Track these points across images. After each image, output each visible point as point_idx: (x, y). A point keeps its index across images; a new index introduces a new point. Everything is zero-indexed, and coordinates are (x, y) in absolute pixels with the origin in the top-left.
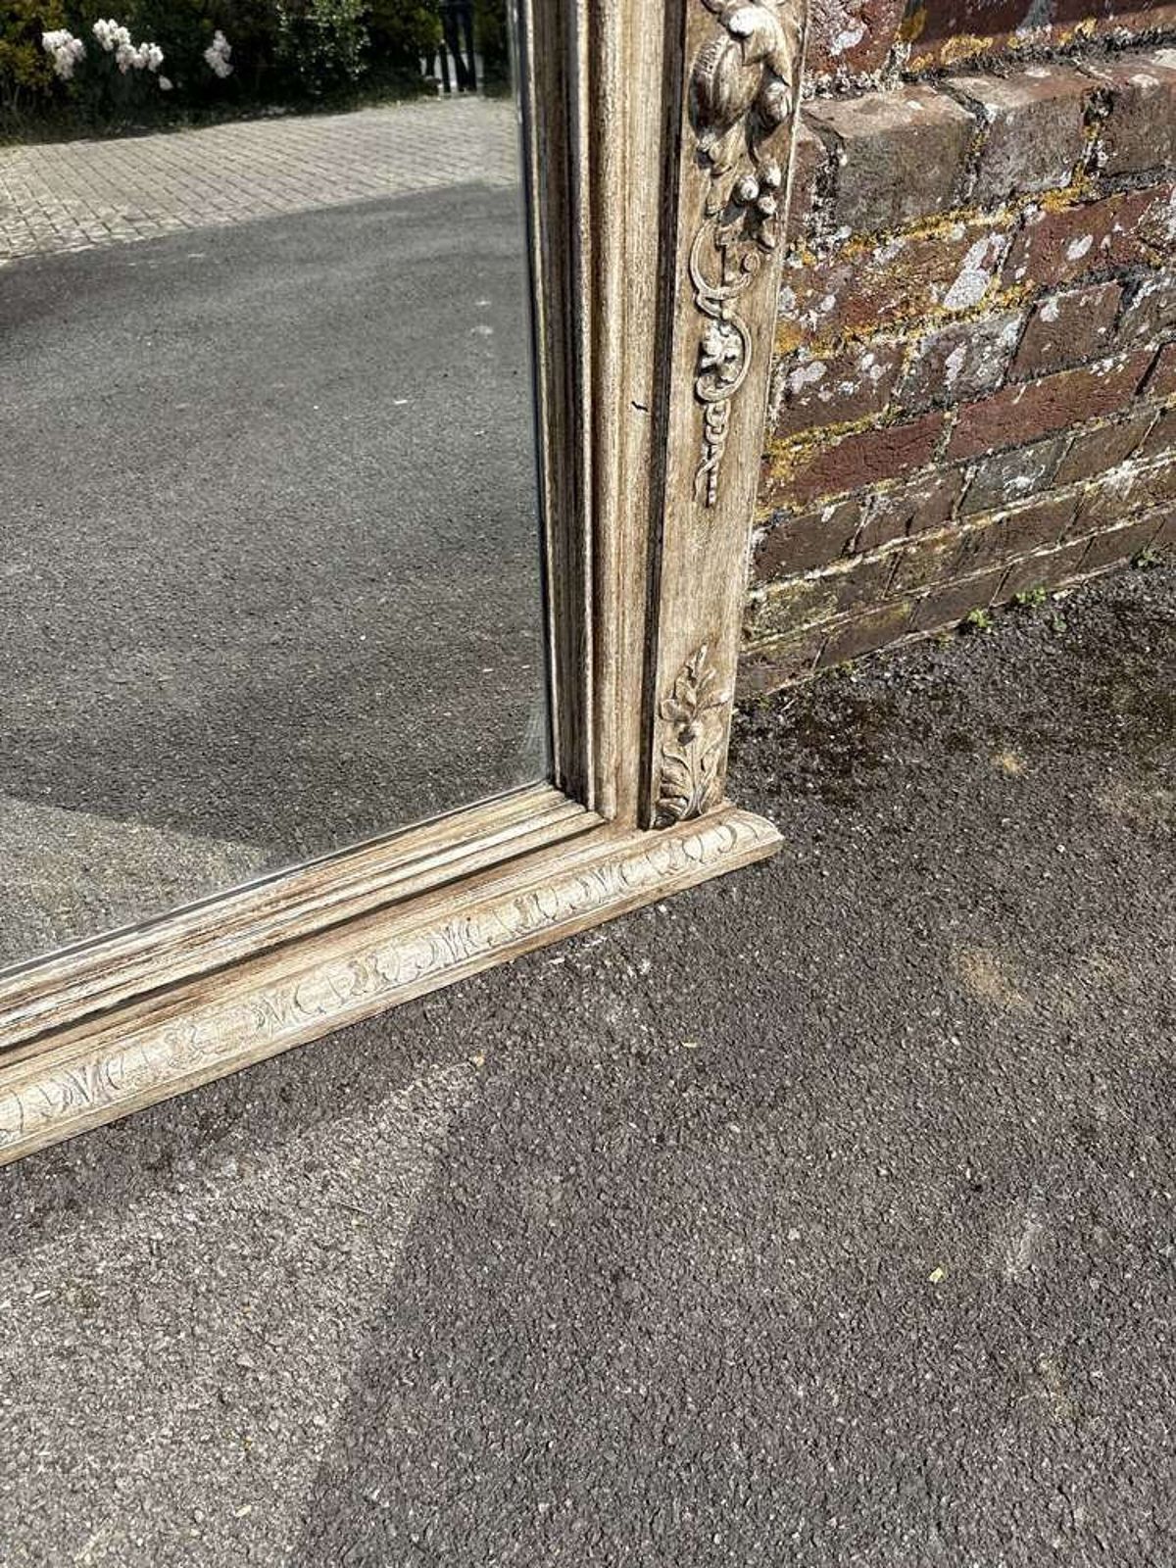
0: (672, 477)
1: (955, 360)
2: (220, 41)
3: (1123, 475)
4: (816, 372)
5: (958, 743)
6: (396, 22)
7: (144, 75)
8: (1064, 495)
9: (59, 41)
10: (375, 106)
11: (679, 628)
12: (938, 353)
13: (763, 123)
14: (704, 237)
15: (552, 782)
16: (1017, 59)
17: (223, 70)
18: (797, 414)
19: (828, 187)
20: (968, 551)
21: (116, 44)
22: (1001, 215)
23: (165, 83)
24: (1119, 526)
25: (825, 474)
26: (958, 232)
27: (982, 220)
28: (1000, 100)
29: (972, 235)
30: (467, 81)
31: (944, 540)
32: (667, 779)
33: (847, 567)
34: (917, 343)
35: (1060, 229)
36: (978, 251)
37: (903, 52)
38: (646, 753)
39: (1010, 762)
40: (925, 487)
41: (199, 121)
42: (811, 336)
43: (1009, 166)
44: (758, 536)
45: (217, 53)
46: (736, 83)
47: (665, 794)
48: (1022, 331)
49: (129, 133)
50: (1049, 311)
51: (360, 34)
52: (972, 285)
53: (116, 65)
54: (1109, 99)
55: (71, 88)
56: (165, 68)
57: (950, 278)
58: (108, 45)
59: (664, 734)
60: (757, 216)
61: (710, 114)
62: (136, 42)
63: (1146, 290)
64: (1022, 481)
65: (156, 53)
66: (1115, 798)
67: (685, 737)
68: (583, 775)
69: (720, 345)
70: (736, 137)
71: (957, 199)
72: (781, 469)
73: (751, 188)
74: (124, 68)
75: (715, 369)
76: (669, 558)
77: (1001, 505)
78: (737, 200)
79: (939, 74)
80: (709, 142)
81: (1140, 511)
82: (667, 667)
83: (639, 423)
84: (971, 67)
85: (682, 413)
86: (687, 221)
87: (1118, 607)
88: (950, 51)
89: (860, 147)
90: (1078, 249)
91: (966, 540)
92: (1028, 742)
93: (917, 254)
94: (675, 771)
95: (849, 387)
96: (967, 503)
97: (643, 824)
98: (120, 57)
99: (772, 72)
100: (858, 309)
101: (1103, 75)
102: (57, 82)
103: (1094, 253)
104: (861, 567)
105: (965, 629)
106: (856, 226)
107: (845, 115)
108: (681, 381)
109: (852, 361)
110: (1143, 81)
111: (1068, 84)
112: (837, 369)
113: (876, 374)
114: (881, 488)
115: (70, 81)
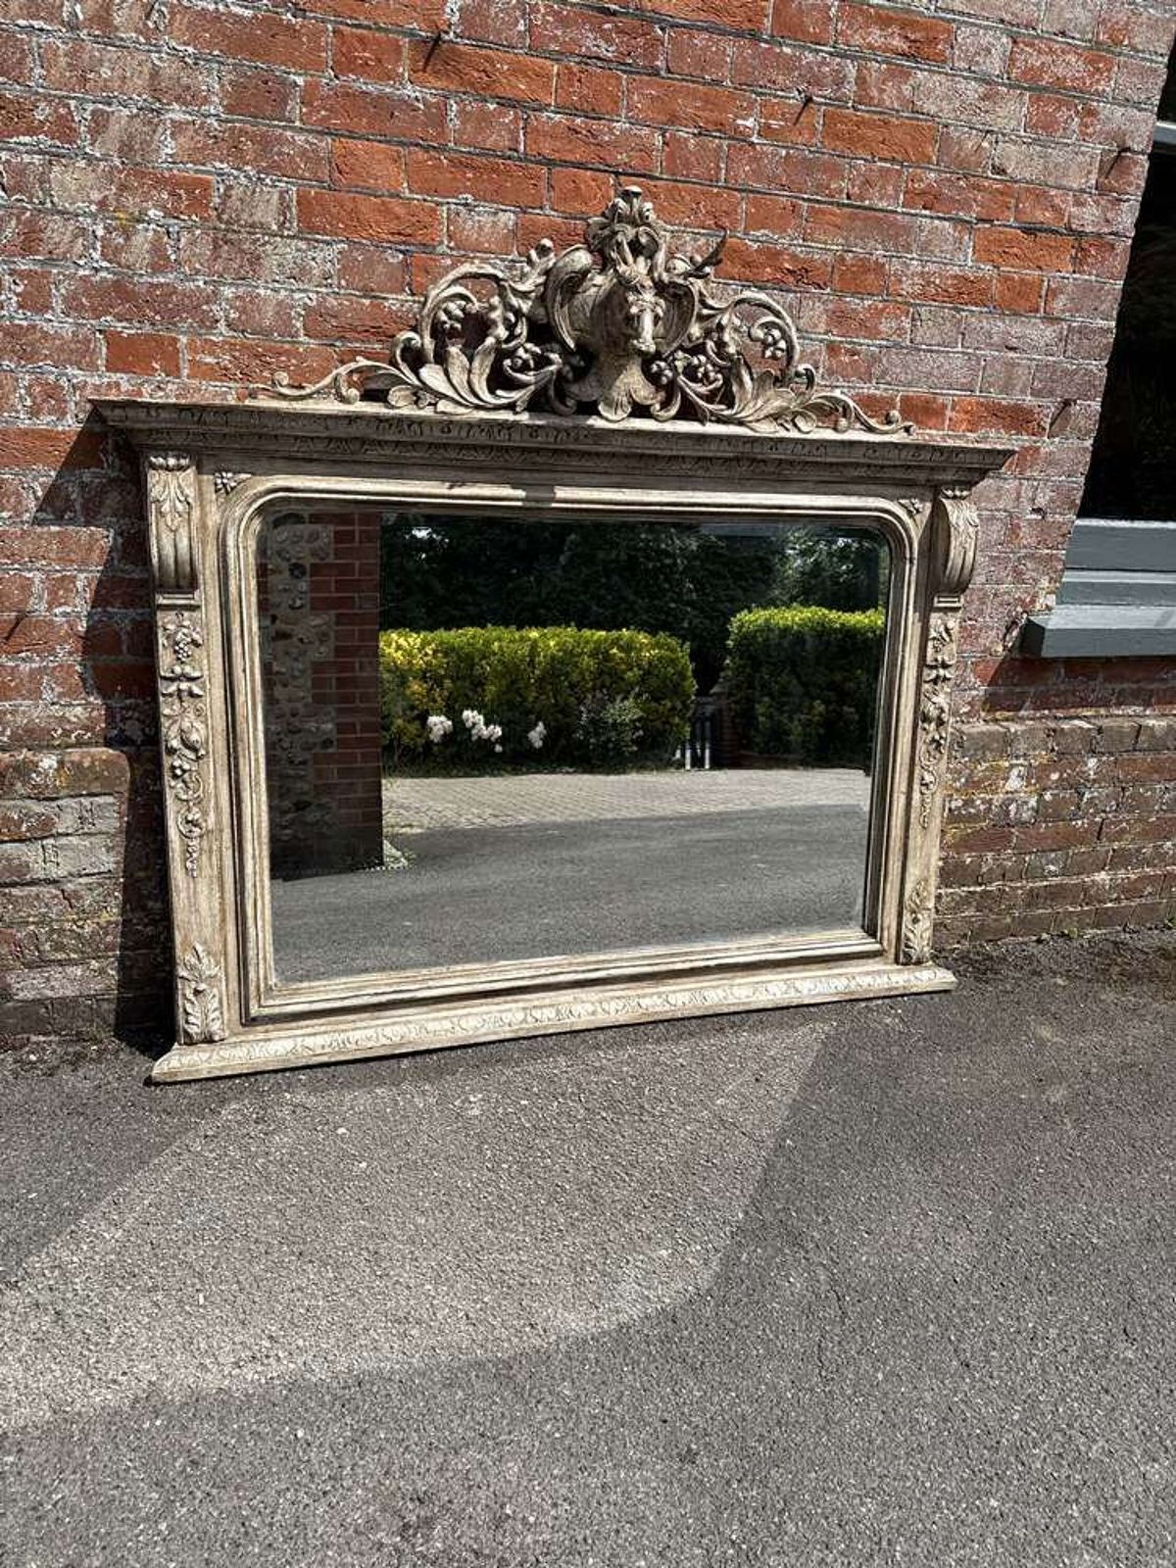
0: (913, 816)
1: (1013, 807)
2: (540, 727)
3: (1102, 877)
4: (960, 803)
5: (1034, 973)
6: (658, 724)
7: (486, 744)
8: (1075, 880)
9: (439, 723)
10: (638, 772)
11: (914, 872)
12: (1006, 804)
13: (940, 723)
14: (924, 748)
15: (863, 927)
16: (1022, 719)
17: (538, 744)
18: (953, 817)
19: (961, 746)
20: (1033, 898)
21: (474, 724)
22: (1021, 761)
23: (498, 748)
24: (1110, 905)
25: (964, 844)
26: (1007, 764)
27: (1015, 762)
28: (1014, 727)
29: (1012, 766)
30: (697, 763)
31: (1021, 888)
32: (908, 939)
33: (978, 889)
34: (998, 799)
35: (1045, 769)
36: (1015, 772)
37: (983, 714)
38: (899, 924)
39: (1060, 981)
40: (1009, 859)
41: (516, 772)
42: (957, 790)
43: (1022, 747)
44: (941, 863)
45: (537, 735)
46: (933, 713)
47: (907, 946)
48: (1038, 802)
49: (467, 775)
50: (1048, 797)
51: (637, 729)
52: (1014, 783)
53: (470, 736)
54: (1054, 731)
55: (435, 748)
56: (501, 740)
57: (1006, 779)
58: (469, 724)
59: (907, 917)
60: (939, 745)
61: (926, 719)
62: (487, 724)
63: (1087, 795)
64: (1052, 868)
65: (498, 731)
66: (1109, 996)
67: (916, 921)
68: (876, 925)
69: (928, 778)
70: (933, 725)
71: (1002, 753)
72: (948, 837)
73: (937, 737)
74: (474, 738)
75: (926, 785)
76: (911, 843)
77: (1045, 878)
78: (933, 740)
79: (996, 721)
80: (926, 725)
81: (1118, 900)
82: (909, 887)
83: (903, 799)
84: (1007, 720)
85: (916, 796)
86: (919, 744)
87: (1115, 943)
88: (998, 715)
89: (969, 735)
90: (1055, 776)
91: (1032, 889)
92: (1068, 977)
93: (992, 769)
94: (911, 935)
95: (972, 811)
96: (1029, 873)
97: (897, 961)
98: (474, 732)
99: (943, 711)
100: (973, 784)
101: (1052, 725)
102: (429, 744)
103: (1061, 778)
104: (985, 891)
105: (1039, 941)
106: (971, 757)
107: (965, 728)
108: (916, 787)
109: (973, 801)
110: (1066, 727)
111: (1038, 725)
112: (968, 803)
113: (982, 807)
114: (990, 855)
115: (437, 744)
